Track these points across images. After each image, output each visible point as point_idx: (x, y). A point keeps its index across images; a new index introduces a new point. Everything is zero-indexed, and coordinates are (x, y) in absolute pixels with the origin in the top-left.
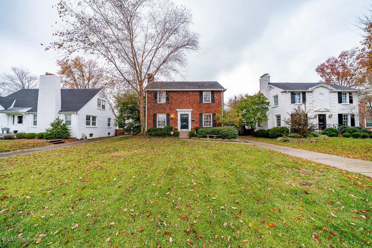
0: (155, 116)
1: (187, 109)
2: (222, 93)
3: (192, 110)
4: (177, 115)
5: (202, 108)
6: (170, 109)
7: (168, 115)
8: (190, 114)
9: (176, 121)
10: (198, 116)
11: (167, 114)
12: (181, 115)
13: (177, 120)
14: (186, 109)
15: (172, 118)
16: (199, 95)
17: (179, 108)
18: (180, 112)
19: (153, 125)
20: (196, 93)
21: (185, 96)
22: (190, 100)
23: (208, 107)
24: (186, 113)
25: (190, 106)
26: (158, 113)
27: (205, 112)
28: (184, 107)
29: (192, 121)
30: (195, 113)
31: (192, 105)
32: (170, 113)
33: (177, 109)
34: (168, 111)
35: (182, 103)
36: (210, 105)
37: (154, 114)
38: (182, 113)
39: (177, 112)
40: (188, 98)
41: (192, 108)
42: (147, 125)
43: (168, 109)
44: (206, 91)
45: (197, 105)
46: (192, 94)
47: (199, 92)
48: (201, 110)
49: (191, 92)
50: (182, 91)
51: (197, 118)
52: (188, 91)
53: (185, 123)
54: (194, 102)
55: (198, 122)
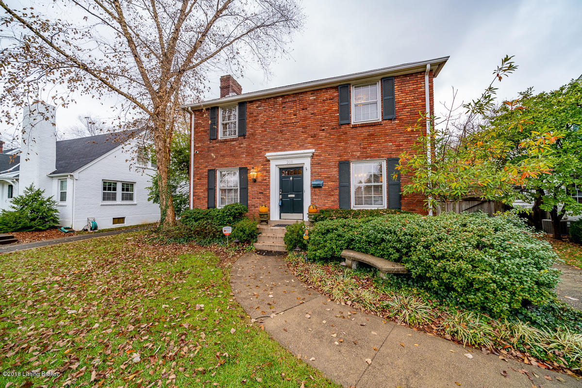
0: (212, 174)
1: (298, 149)
2: (427, 78)
3: (313, 150)
4: (268, 171)
5: (346, 142)
6: (250, 153)
7: (244, 171)
8: (307, 163)
9: (265, 190)
10: (335, 172)
11: (240, 169)
12: (282, 170)
13: (268, 186)
14: (294, 149)
15: (255, 181)
16: (336, 99)
17: (275, 149)
18: (278, 160)
19: (208, 202)
20: (326, 95)
21: (291, 107)
22: (305, 118)
23: (370, 135)
24: (295, 162)
25: (306, 138)
26: (219, 167)
27: (358, 154)
28: (290, 144)
29: (315, 187)
30: (323, 161)
31: (314, 136)
32: (249, 167)
33: (268, 151)
34: (244, 159)
35: (281, 132)
36: (377, 129)
37: (209, 171)
38: (284, 163)
39: (269, 161)
40: (302, 113)
41: (315, 145)
42: (193, 200)
43: (243, 153)
44: (364, 80)
45: (331, 135)
46: (314, 100)
47: (336, 88)
48: (345, 148)
49: (310, 93)
50: (282, 96)
51: (329, 177)
52: (301, 93)
53: (293, 196)
54: (321, 126)
55: (332, 190)
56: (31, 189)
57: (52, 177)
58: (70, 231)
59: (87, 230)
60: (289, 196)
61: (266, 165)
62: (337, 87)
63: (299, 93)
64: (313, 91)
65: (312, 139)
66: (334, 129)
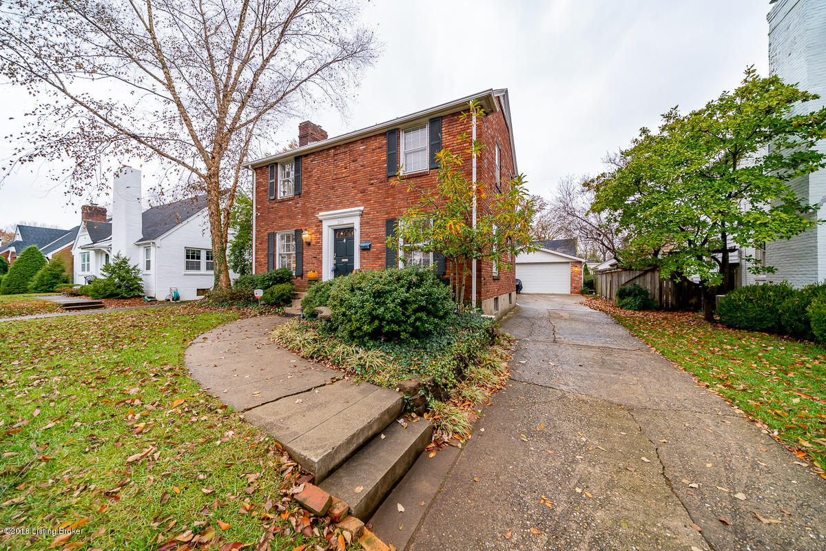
0: (272, 239)
1: (349, 207)
2: (474, 116)
3: (362, 208)
4: (321, 233)
5: (394, 197)
6: (305, 214)
7: (299, 234)
8: (356, 222)
9: (317, 254)
10: (382, 232)
11: (296, 231)
12: (336, 231)
13: (320, 250)
14: (344, 207)
15: (309, 244)
16: (385, 148)
17: (328, 209)
18: (331, 220)
19: (268, 269)
20: (375, 144)
21: (343, 160)
22: (356, 172)
23: (417, 187)
24: (346, 222)
25: (356, 194)
26: (278, 230)
27: (405, 210)
28: (341, 202)
29: (363, 249)
30: (372, 220)
31: (363, 192)
32: (303, 228)
33: (321, 210)
34: (299, 220)
35: (333, 188)
36: (424, 180)
37: (270, 234)
38: (335, 222)
39: (321, 221)
40: (352, 166)
41: (365, 201)
42: (256, 267)
43: (298, 213)
44: (411, 124)
45: (379, 189)
46: (364, 149)
47: (384, 134)
48: (393, 204)
49: (360, 142)
50: (334, 147)
51: (377, 238)
52: (352, 143)
53: (346, 260)
54: (371, 180)
55: (380, 253)
56: (118, 257)
57: (139, 245)
58: (153, 300)
59: (169, 300)
60: (343, 260)
61: (319, 226)
62: (386, 133)
63: (349, 143)
64: (363, 139)
65: (361, 194)
66: (382, 182)
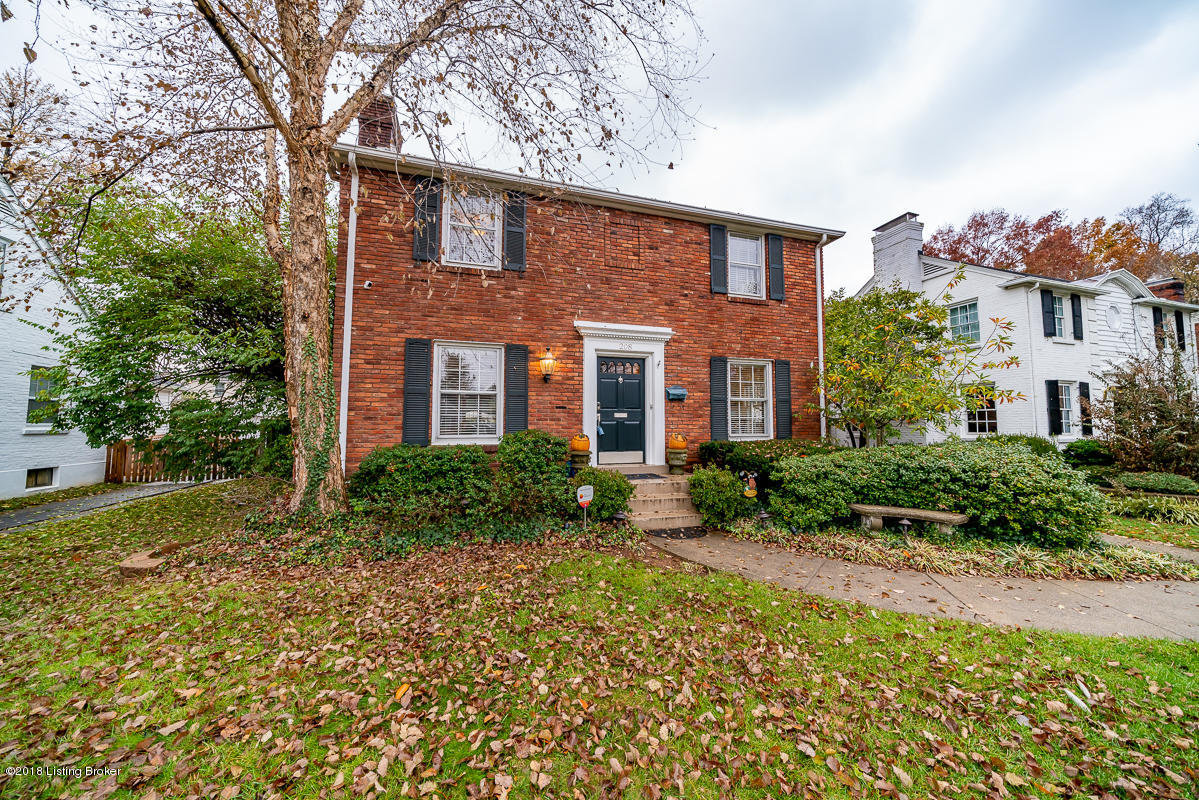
0: (417, 354)
1: (642, 322)
3: (670, 331)
4: (579, 361)
5: (720, 323)
6: (531, 315)
7: (517, 356)
8: (656, 355)
9: (570, 401)
10: (703, 374)
11: (509, 349)
12: (603, 361)
13: (577, 393)
14: (633, 321)
15: (546, 379)
16: (705, 247)
17: (594, 315)
18: (600, 338)
19: (404, 427)
20: (692, 234)
21: (629, 238)
22: (655, 267)
23: (754, 319)
24: (637, 348)
25: (657, 304)
26: (445, 336)
27: (738, 347)
28: (625, 311)
29: (671, 399)
30: (686, 352)
31: (670, 303)
32: (532, 345)
33: (580, 316)
34: (518, 325)
35: (608, 281)
36: (763, 311)
37: (410, 343)
38: (613, 347)
39: (580, 338)
40: (648, 255)
41: (674, 321)
42: (350, 422)
43: (515, 311)
44: (748, 228)
45: (697, 306)
46: (671, 235)
47: (707, 226)
48: (720, 335)
49: (663, 220)
50: (609, 209)
51: (694, 383)
52: (649, 216)
53: (625, 415)
54: (682, 287)
55: (700, 407)
60: (617, 415)
61: (573, 346)
62: (709, 225)
63: (643, 214)
64: (668, 218)
65: (667, 307)
66: (702, 297)
